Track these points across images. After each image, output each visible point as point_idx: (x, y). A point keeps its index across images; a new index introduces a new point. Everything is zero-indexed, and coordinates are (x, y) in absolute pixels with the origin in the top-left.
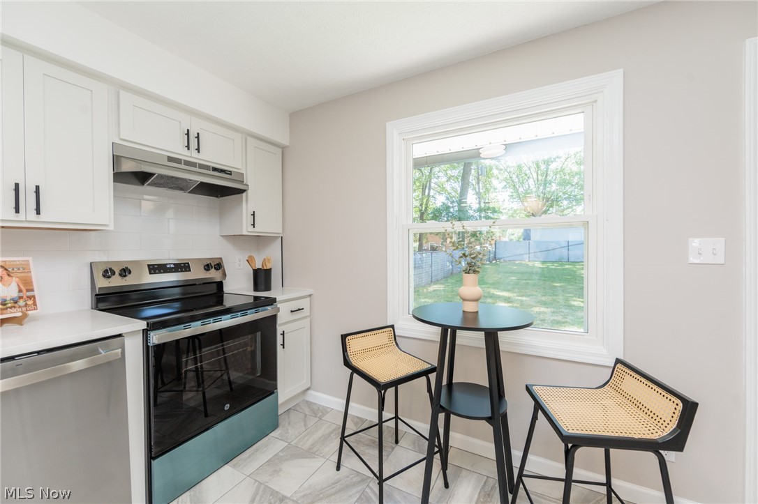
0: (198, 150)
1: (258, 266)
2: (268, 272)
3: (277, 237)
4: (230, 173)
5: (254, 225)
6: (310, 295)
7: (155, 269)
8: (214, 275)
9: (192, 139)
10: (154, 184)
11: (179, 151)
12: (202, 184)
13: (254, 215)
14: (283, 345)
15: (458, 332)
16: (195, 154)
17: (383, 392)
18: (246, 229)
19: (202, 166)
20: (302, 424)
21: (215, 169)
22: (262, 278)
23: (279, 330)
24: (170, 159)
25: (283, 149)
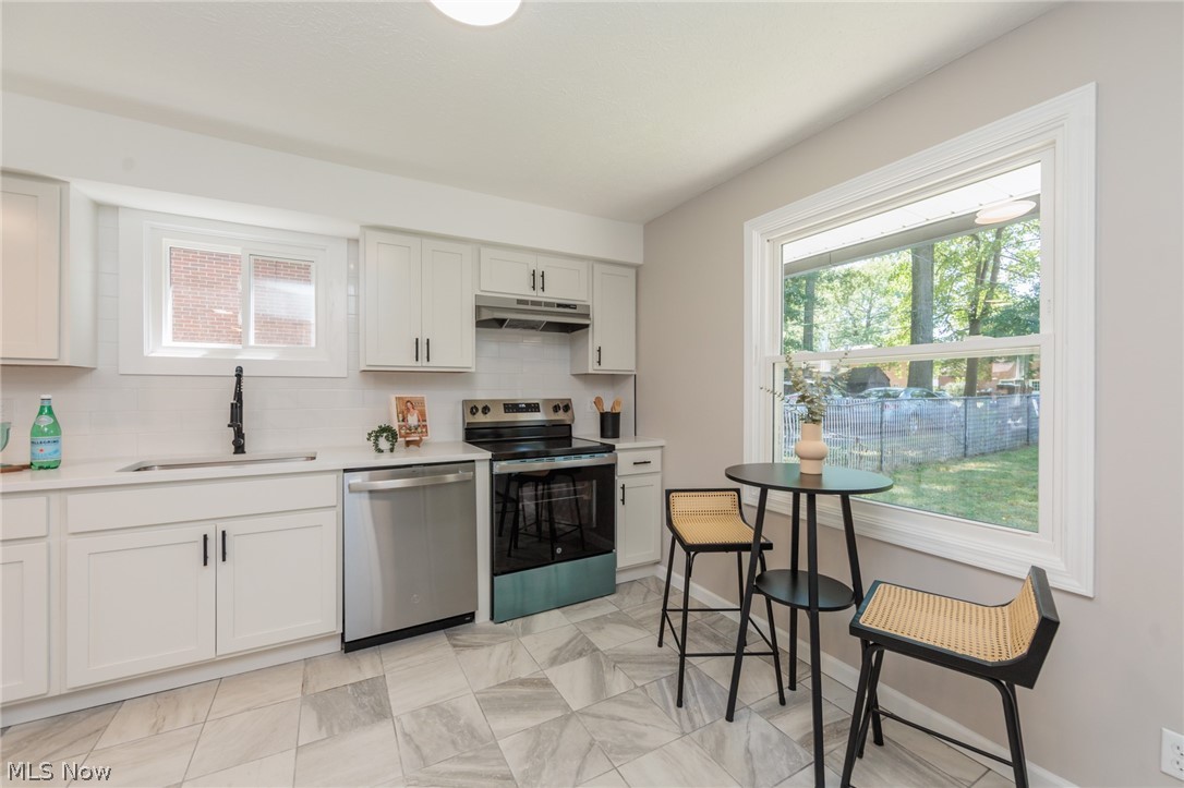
0: (543, 288)
1: (607, 408)
2: (615, 417)
3: (631, 375)
4: (574, 307)
5: (599, 362)
6: (662, 447)
7: (512, 407)
8: (561, 416)
9: (538, 279)
10: (509, 326)
11: (526, 292)
12: (549, 323)
13: (599, 351)
14: (623, 500)
15: (770, 492)
16: (540, 293)
17: (692, 553)
18: (592, 368)
19: (548, 304)
20: (642, 597)
21: (559, 305)
22: (610, 424)
23: (619, 482)
24: (520, 302)
25: (637, 268)
